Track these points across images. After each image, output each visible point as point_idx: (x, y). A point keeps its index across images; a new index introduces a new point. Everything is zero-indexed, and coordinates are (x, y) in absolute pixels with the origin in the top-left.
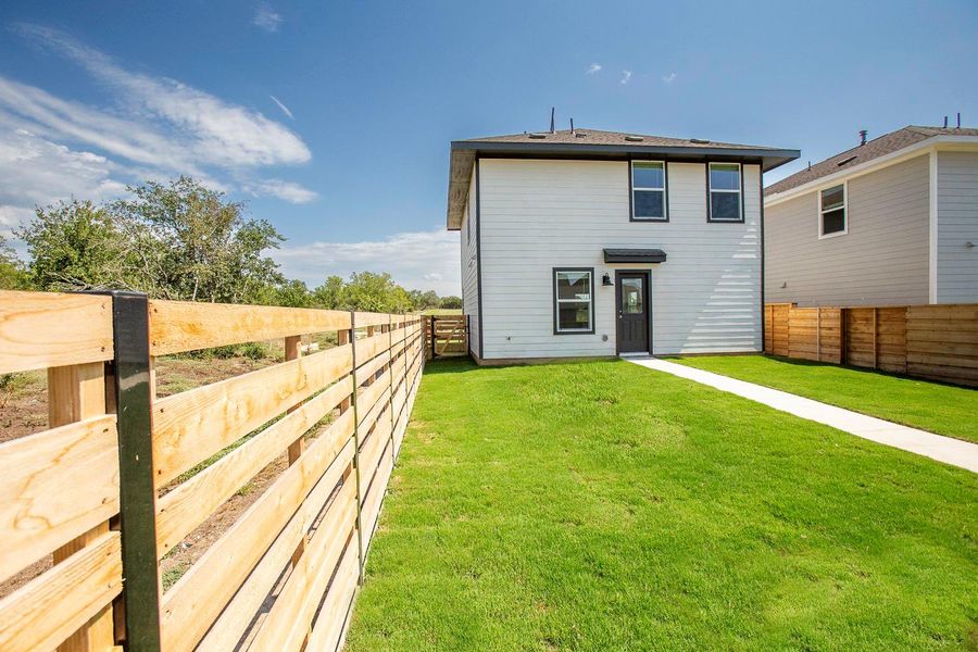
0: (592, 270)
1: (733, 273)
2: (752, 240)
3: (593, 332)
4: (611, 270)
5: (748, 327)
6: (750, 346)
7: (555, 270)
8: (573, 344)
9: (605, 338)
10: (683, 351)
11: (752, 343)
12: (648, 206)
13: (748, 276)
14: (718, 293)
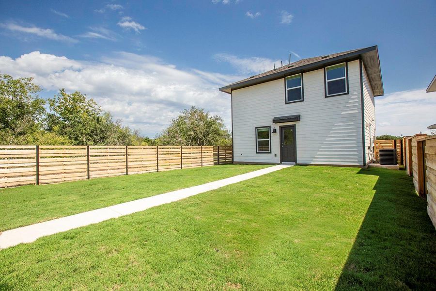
0: (270, 127)
1: (343, 122)
2: (355, 102)
3: (271, 153)
4: (277, 126)
5: (354, 151)
6: (356, 162)
7: (256, 128)
8: (263, 157)
9: (275, 155)
10: (312, 163)
11: (356, 160)
12: (295, 95)
13: (352, 123)
14: (332, 133)
